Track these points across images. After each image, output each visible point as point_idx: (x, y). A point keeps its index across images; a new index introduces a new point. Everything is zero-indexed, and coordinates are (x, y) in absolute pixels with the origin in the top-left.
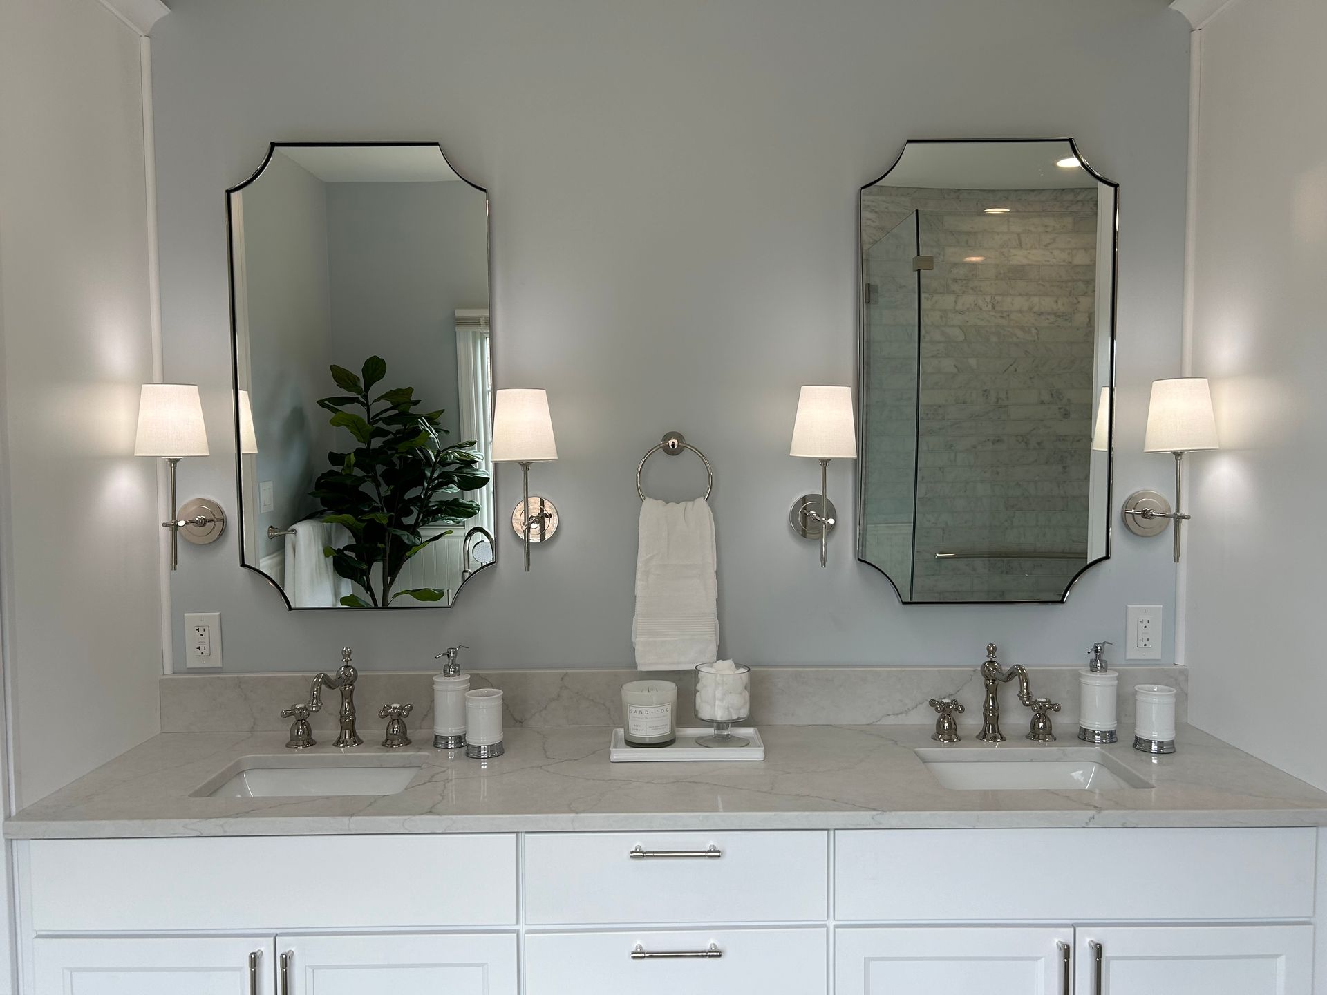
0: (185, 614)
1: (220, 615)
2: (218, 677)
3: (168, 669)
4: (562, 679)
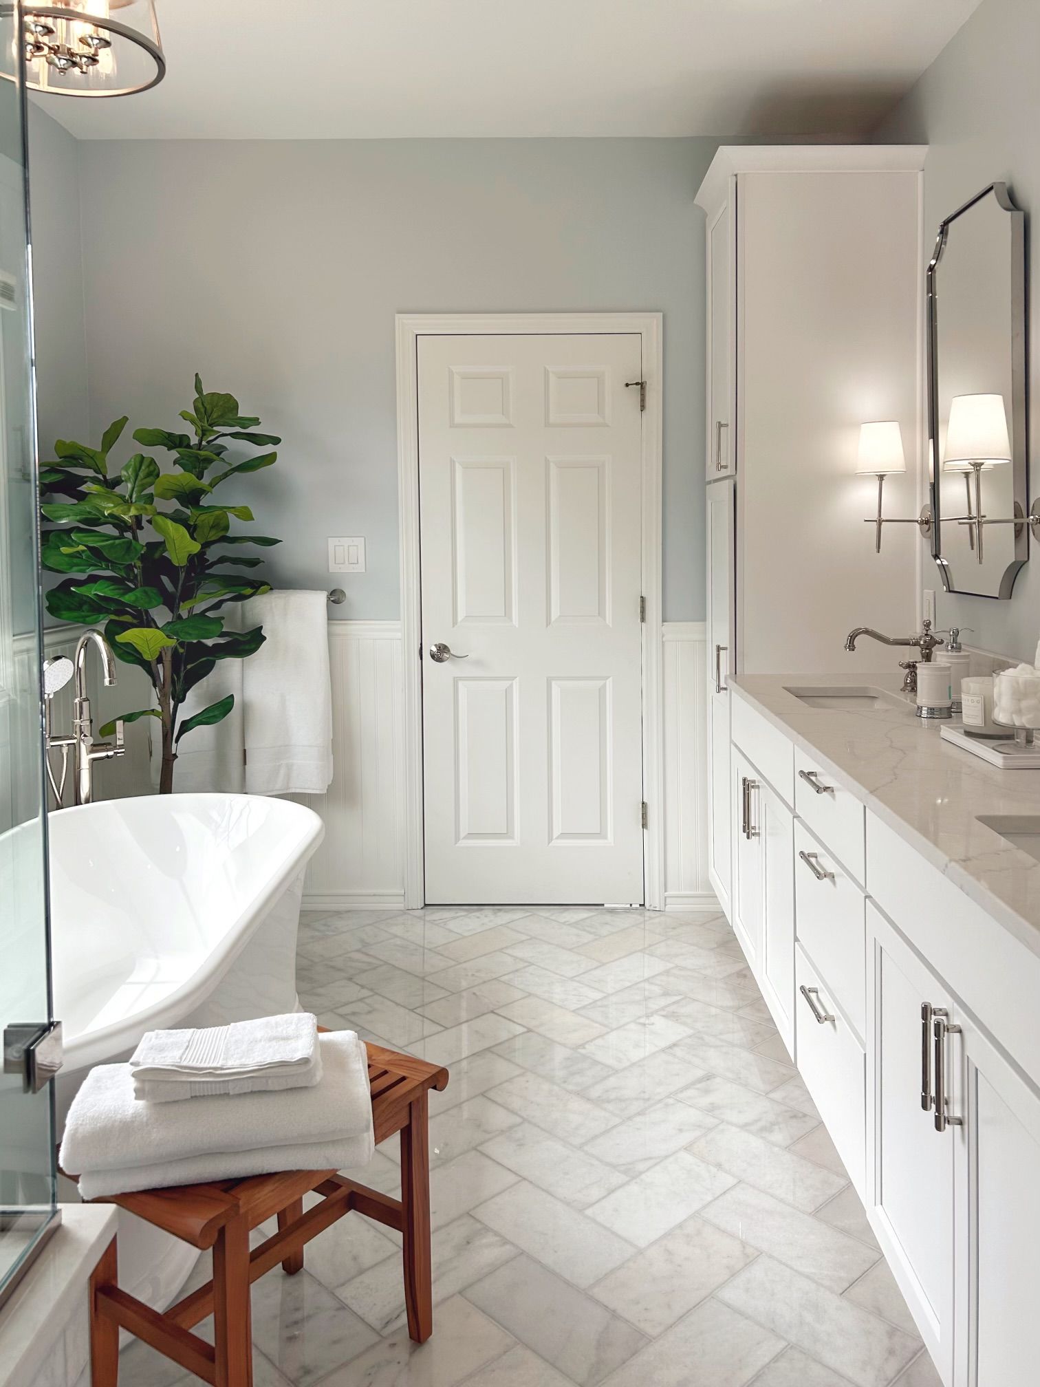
0: (925, 591)
1: (934, 592)
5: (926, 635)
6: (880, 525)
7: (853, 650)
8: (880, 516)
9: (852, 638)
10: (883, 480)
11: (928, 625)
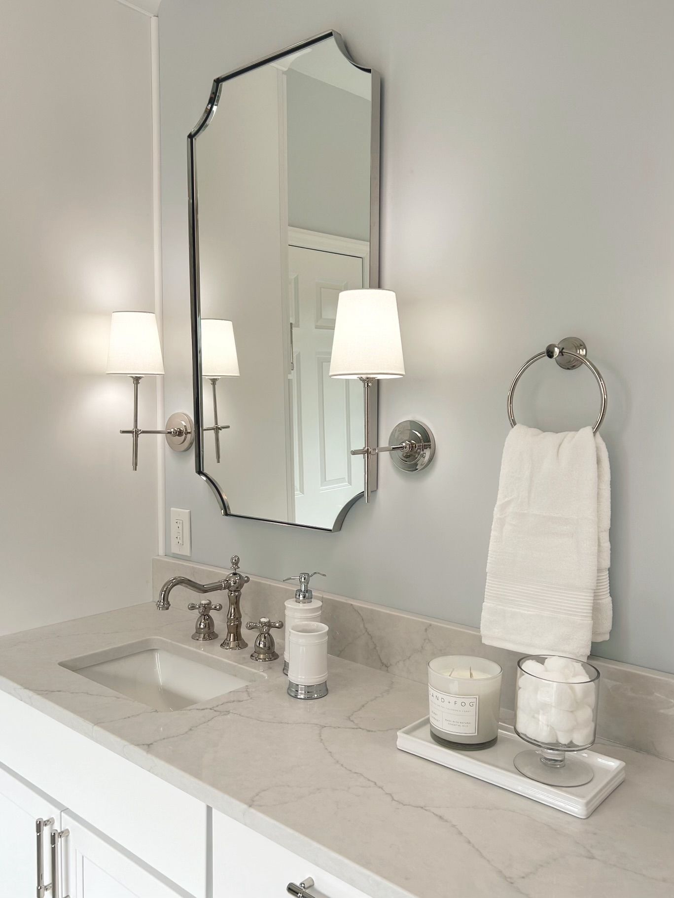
0: (172, 509)
1: (190, 512)
2: (182, 565)
3: (161, 552)
4: (426, 630)
5: (235, 574)
6: (137, 436)
7: (167, 609)
8: (136, 427)
9: (166, 593)
10: (138, 383)
11: (236, 563)
